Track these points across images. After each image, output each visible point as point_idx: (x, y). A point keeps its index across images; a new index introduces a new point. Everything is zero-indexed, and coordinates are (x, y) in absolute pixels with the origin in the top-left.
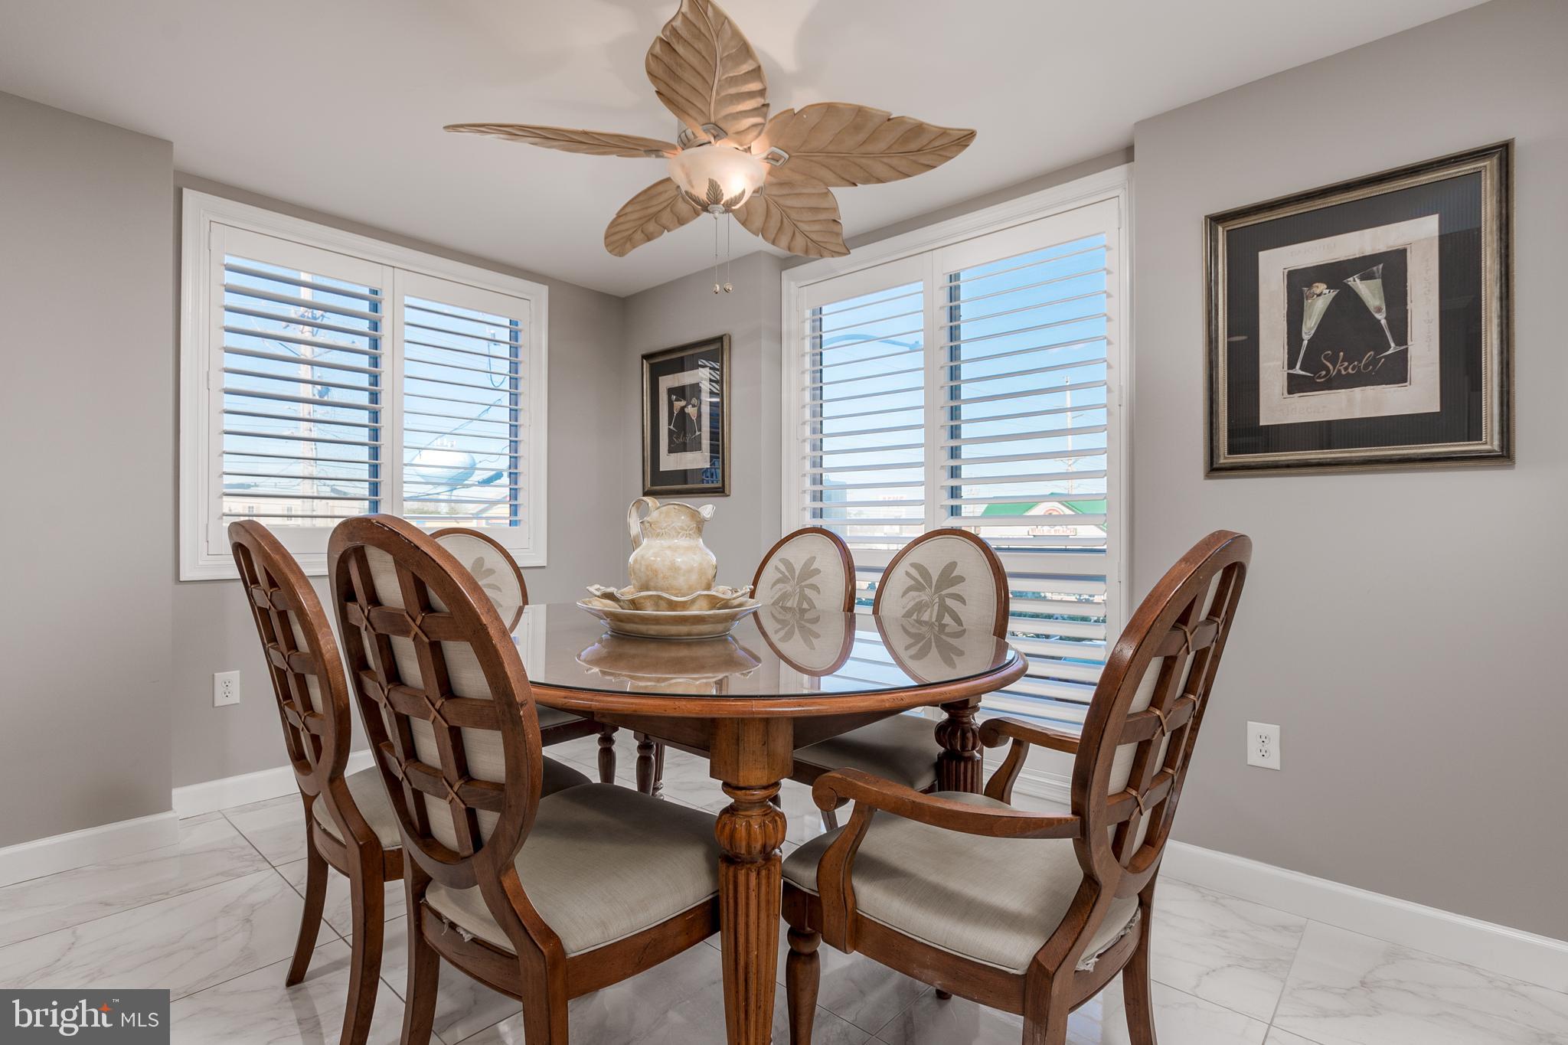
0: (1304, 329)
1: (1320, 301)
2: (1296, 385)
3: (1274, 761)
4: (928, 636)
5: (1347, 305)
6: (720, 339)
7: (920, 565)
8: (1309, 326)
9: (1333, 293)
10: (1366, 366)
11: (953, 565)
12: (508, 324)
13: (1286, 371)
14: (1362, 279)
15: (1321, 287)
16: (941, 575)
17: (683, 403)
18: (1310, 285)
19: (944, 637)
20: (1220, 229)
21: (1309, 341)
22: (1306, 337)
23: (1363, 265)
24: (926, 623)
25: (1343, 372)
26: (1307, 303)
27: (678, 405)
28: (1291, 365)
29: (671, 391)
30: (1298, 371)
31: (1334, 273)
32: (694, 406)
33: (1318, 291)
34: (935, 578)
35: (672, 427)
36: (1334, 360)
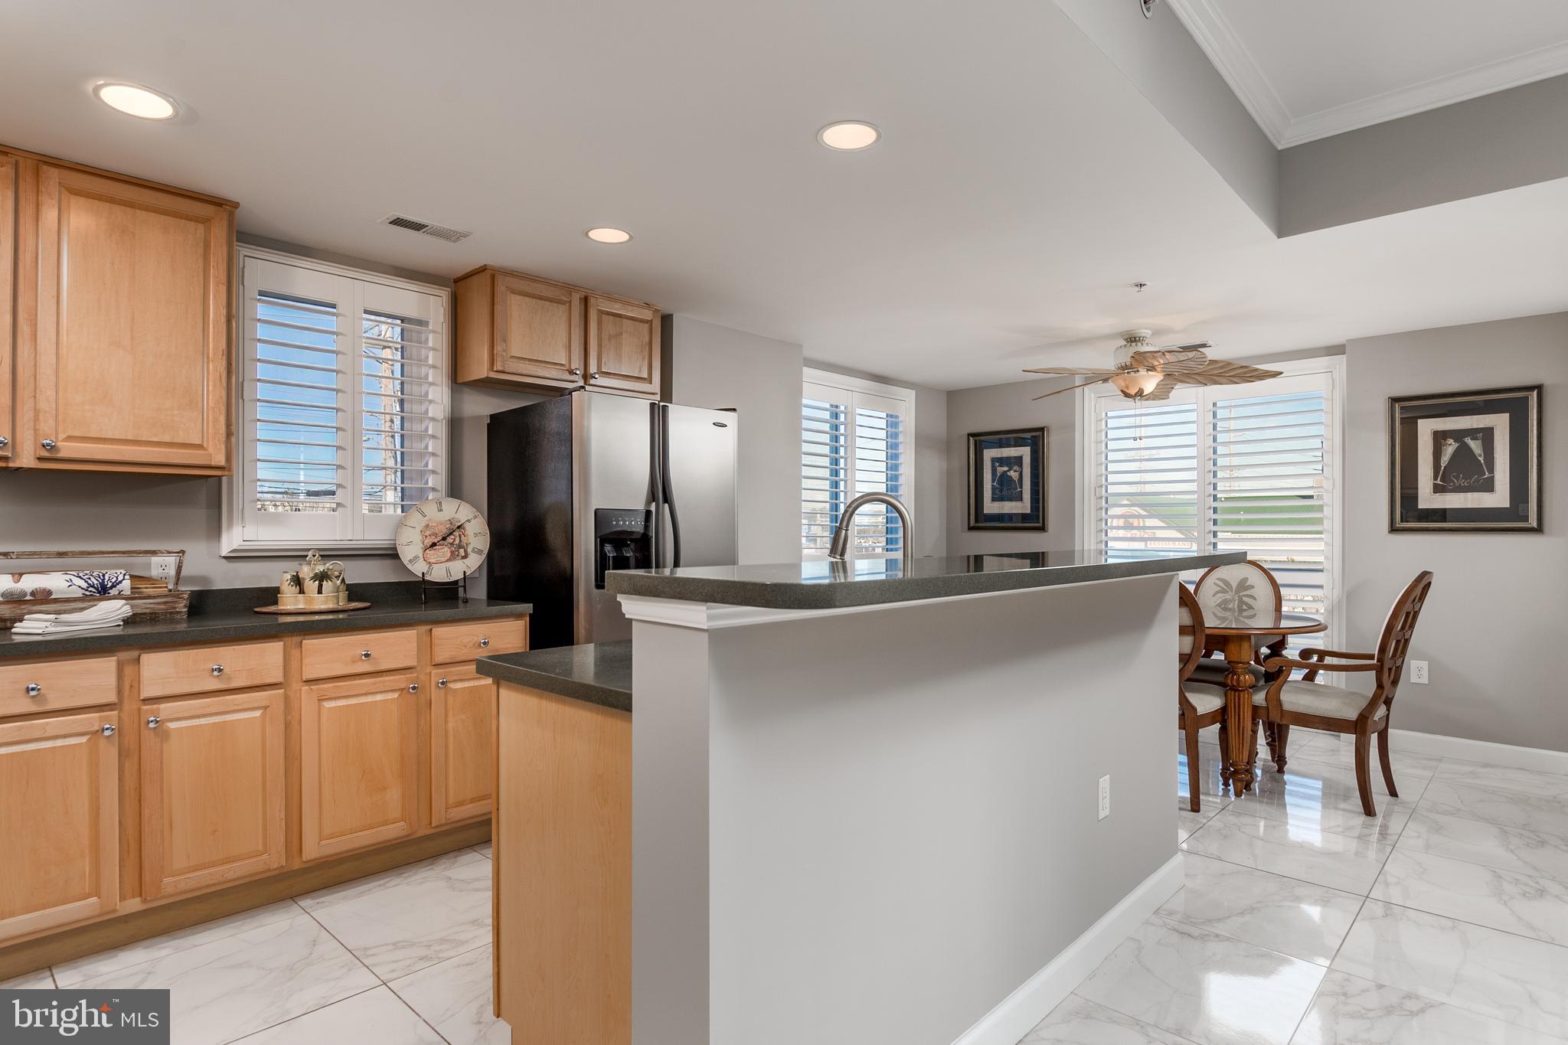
0: (1442, 462)
1: (1450, 448)
2: (1437, 489)
3: (1425, 680)
4: (1230, 618)
5: (1463, 451)
6: (1042, 429)
7: (1225, 580)
8: (1445, 460)
9: (1457, 445)
10: (1474, 482)
11: (1246, 579)
12: (885, 417)
13: (1432, 481)
14: (1472, 439)
15: (1451, 441)
16: (1238, 585)
17: (1006, 469)
18: (1445, 440)
19: (1241, 619)
20: (1397, 405)
21: (1445, 467)
22: (1443, 465)
23: (1473, 433)
24: (1230, 610)
25: (1462, 485)
26: (1444, 448)
27: (1001, 470)
28: (1435, 478)
29: (994, 460)
30: (1439, 482)
31: (1458, 435)
32: (1015, 471)
33: (1449, 443)
34: (1234, 586)
35: (995, 484)
36: (1457, 478)
